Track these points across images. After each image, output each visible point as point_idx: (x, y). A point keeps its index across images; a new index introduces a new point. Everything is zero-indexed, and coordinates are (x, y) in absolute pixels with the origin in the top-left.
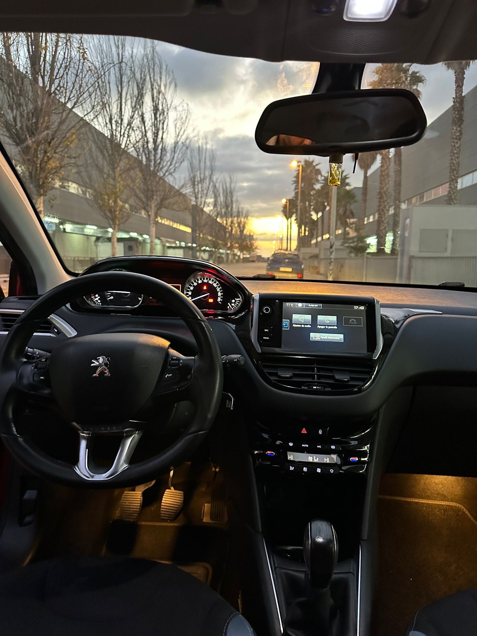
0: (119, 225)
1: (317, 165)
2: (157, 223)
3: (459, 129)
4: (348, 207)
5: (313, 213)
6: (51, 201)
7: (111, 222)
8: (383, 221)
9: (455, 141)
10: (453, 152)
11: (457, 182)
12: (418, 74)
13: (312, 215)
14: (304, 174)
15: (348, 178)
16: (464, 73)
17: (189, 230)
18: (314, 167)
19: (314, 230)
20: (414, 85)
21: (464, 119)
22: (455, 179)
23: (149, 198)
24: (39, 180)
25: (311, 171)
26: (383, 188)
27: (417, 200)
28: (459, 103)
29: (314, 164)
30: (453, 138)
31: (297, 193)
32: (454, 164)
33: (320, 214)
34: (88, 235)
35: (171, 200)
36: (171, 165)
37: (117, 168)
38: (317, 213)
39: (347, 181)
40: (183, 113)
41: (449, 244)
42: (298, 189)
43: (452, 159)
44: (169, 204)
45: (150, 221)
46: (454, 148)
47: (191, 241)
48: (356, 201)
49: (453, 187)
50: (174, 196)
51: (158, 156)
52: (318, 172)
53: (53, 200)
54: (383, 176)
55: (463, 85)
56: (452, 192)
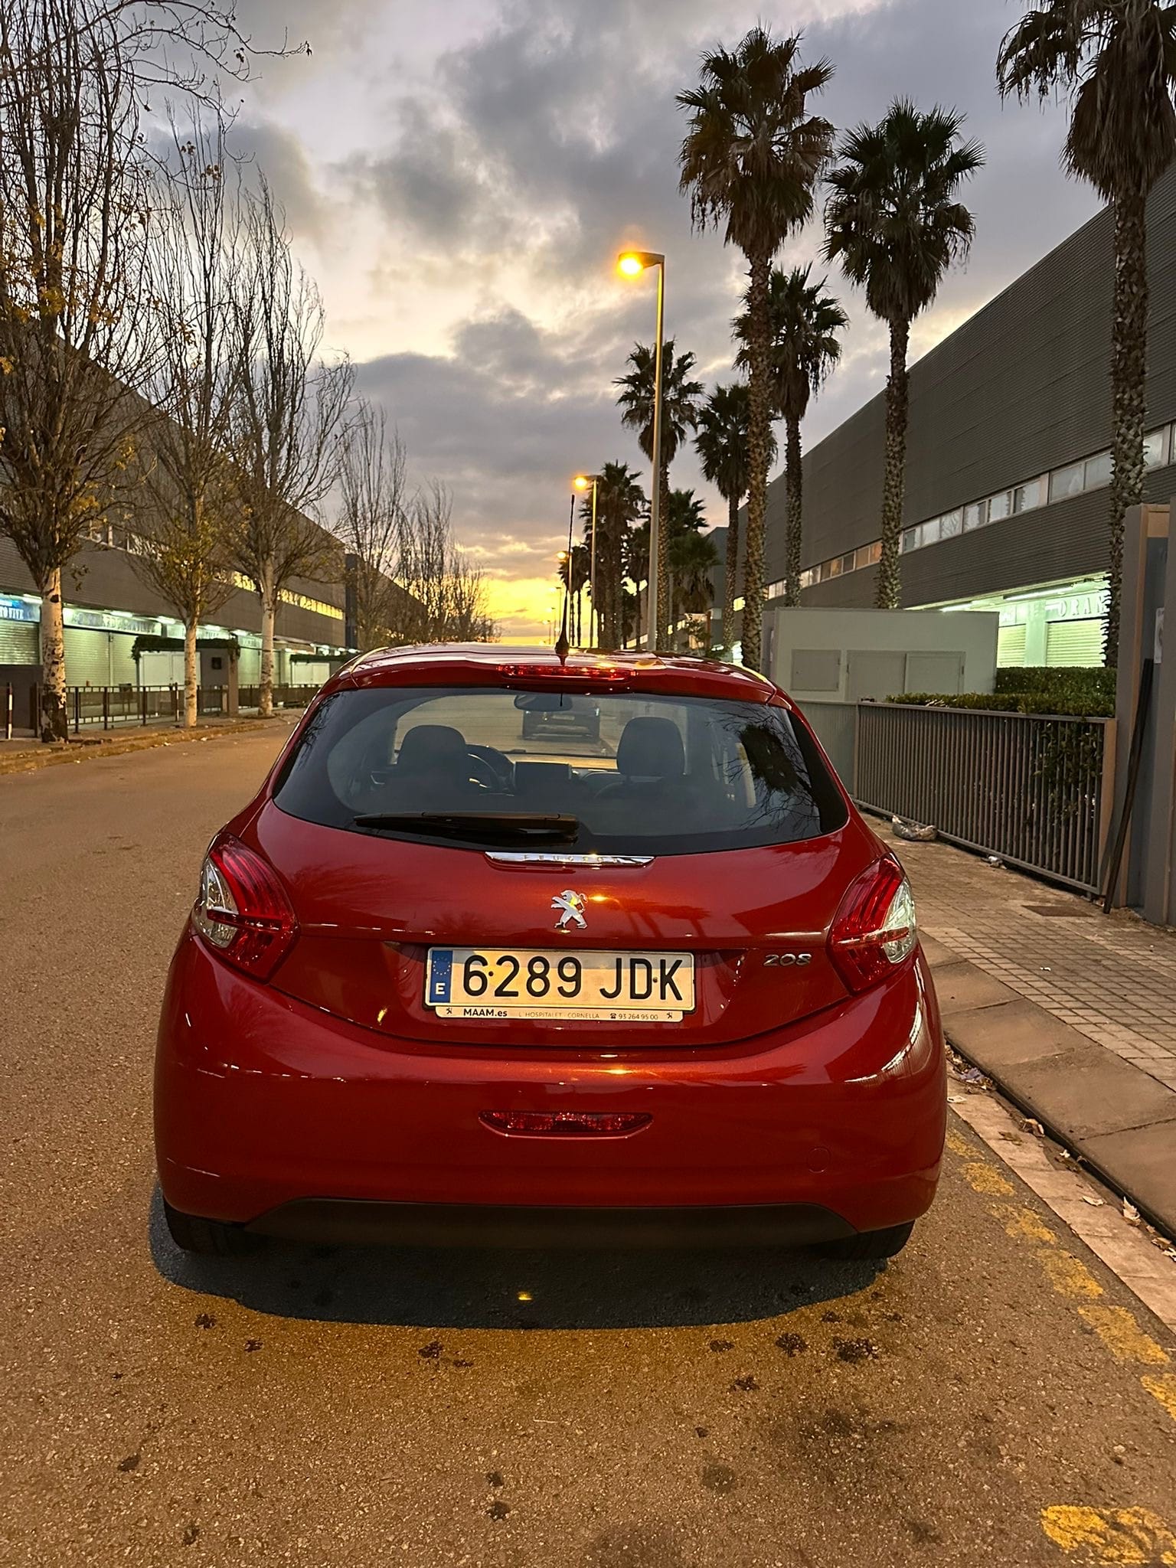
0: (200, 616)
1: (633, 477)
2: (278, 606)
3: (899, 439)
4: (700, 574)
5: (628, 580)
6: (76, 575)
7: (184, 612)
8: (753, 620)
9: (893, 462)
10: (888, 484)
11: (897, 543)
12: (832, 307)
13: (625, 584)
14: (603, 498)
15: (701, 509)
16: (907, 328)
17: (338, 615)
18: (628, 481)
19: (632, 618)
20: (826, 328)
21: (908, 419)
22: (892, 538)
23: (263, 553)
24: (53, 534)
25: (622, 493)
26: (753, 555)
27: (839, 566)
28: (898, 389)
29: (628, 474)
30: (888, 457)
31: (589, 537)
32: (890, 507)
33: (643, 584)
34: (109, 631)
35: (309, 560)
36: (310, 483)
37: (199, 497)
38: (637, 582)
39: (700, 515)
40: (338, 375)
41: (843, 678)
42: (591, 528)
43: (887, 498)
44: (306, 567)
45: (261, 605)
46: (890, 477)
47: (343, 643)
48: (716, 563)
49: (888, 552)
50: (318, 548)
51: (282, 465)
52: (637, 493)
53: (80, 573)
54: (753, 530)
55: (905, 352)
56: (886, 563)
